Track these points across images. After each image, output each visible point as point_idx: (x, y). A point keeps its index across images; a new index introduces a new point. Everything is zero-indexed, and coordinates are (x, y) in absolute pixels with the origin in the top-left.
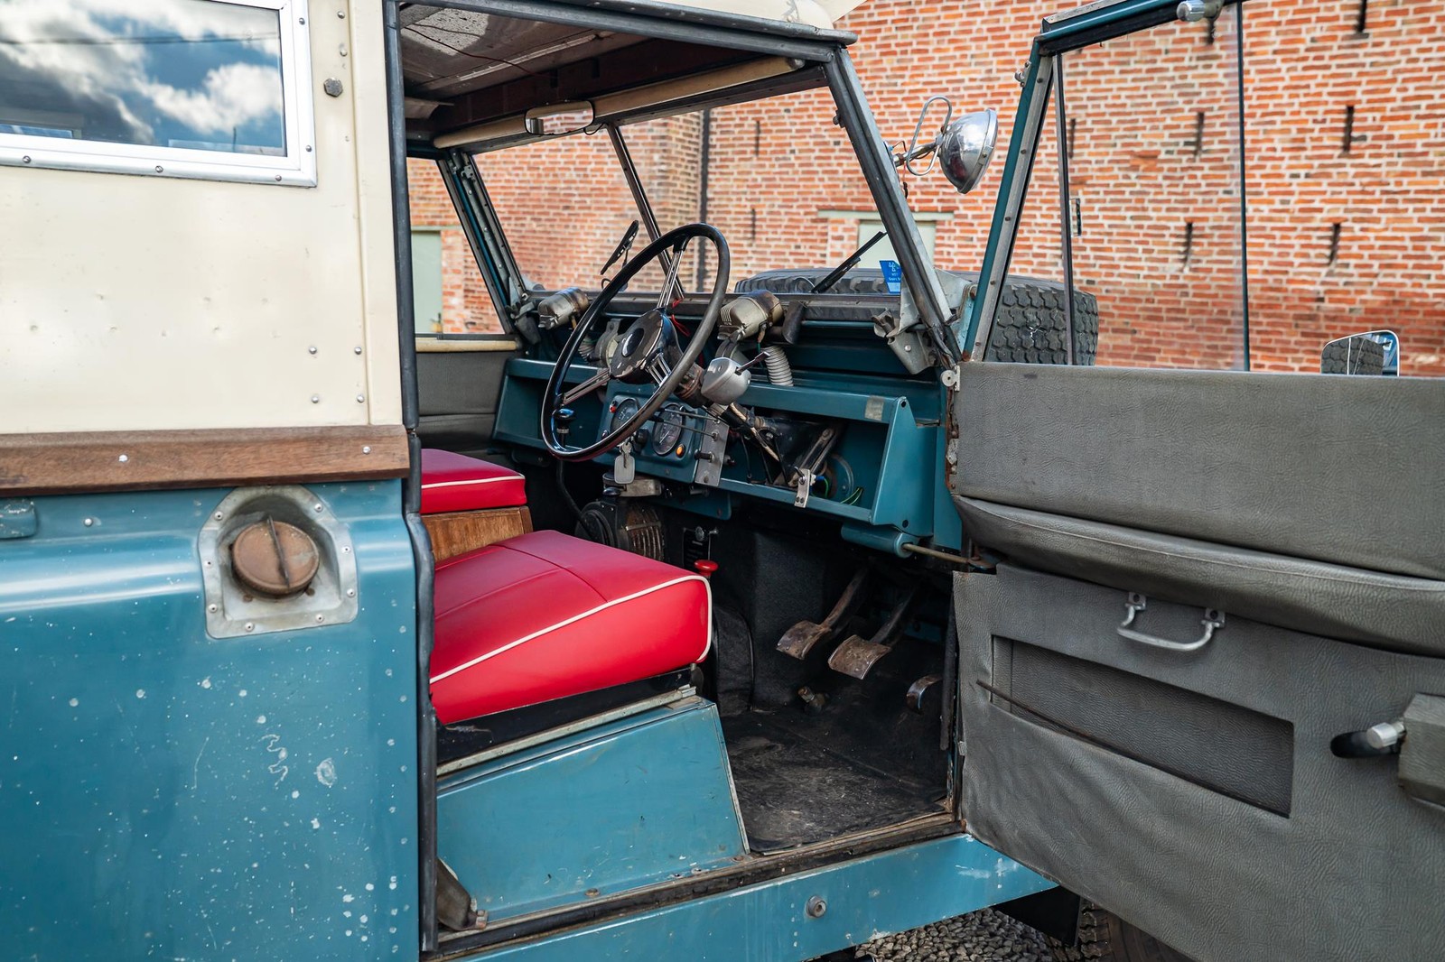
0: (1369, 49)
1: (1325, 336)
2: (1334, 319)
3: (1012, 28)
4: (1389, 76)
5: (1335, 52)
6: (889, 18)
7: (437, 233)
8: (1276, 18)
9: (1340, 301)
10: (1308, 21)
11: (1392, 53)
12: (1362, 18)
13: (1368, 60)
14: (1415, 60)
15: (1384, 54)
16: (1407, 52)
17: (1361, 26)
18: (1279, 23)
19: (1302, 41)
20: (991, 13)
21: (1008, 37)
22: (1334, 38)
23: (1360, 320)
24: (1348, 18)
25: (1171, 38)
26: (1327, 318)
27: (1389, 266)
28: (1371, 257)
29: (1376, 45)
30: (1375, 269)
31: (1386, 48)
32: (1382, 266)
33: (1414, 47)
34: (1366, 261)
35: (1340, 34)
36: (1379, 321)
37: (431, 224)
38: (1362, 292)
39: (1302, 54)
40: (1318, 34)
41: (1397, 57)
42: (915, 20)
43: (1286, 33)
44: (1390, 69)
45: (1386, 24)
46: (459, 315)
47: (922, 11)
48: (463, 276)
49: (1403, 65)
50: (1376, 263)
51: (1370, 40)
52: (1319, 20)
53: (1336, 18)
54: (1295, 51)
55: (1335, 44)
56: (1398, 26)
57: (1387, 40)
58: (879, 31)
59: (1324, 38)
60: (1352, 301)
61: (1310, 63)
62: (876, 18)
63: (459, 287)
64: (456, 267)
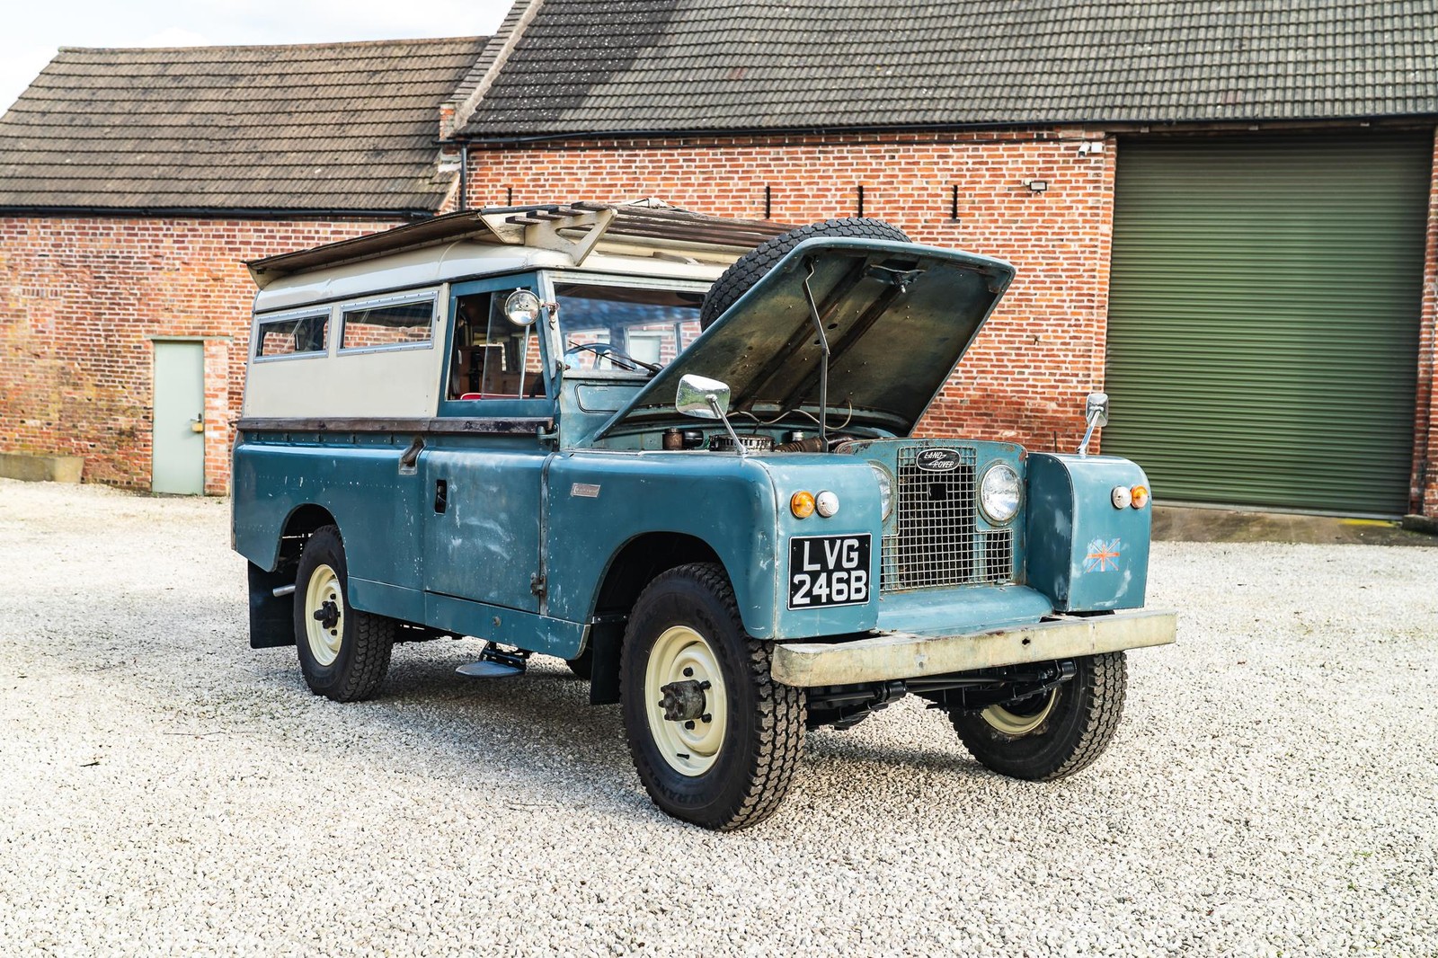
0: (961, 230)
1: (946, 419)
2: (951, 407)
3: (716, 197)
4: (974, 248)
5: (940, 230)
6: (619, 183)
7: (201, 343)
8: (901, 205)
9: (954, 395)
10: (922, 208)
11: (975, 234)
12: (955, 209)
13: (961, 237)
14: (988, 239)
15: (970, 234)
16: (983, 234)
17: (954, 215)
18: (903, 208)
19: (919, 221)
20: (699, 185)
21: (714, 203)
22: (939, 221)
23: (967, 408)
24: (946, 208)
25: (834, 212)
26: (947, 407)
27: (983, 372)
28: (972, 366)
29: (964, 227)
30: (975, 374)
31: (970, 230)
32: (978, 372)
33: (987, 231)
34: (968, 368)
35: (943, 219)
36: (979, 408)
37: (193, 334)
38: (968, 389)
39: (920, 230)
40: (928, 217)
41: (978, 236)
42: (639, 185)
43: (908, 215)
44: (974, 243)
45: (969, 215)
46: (222, 415)
47: (645, 179)
48: (227, 380)
49: (981, 242)
50: (975, 370)
51: (961, 224)
52: (929, 208)
53: (939, 208)
54: (915, 227)
55: (940, 225)
56: (977, 217)
57: (971, 225)
58: (611, 192)
59: (933, 221)
60: (962, 396)
61: (925, 236)
62: (608, 182)
63: (224, 389)
64: (220, 372)
